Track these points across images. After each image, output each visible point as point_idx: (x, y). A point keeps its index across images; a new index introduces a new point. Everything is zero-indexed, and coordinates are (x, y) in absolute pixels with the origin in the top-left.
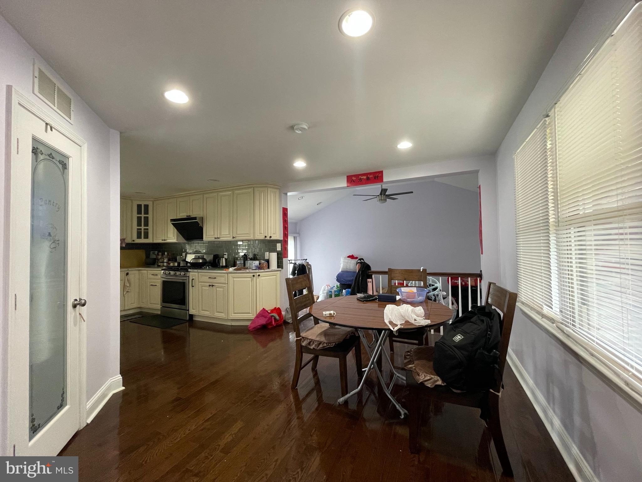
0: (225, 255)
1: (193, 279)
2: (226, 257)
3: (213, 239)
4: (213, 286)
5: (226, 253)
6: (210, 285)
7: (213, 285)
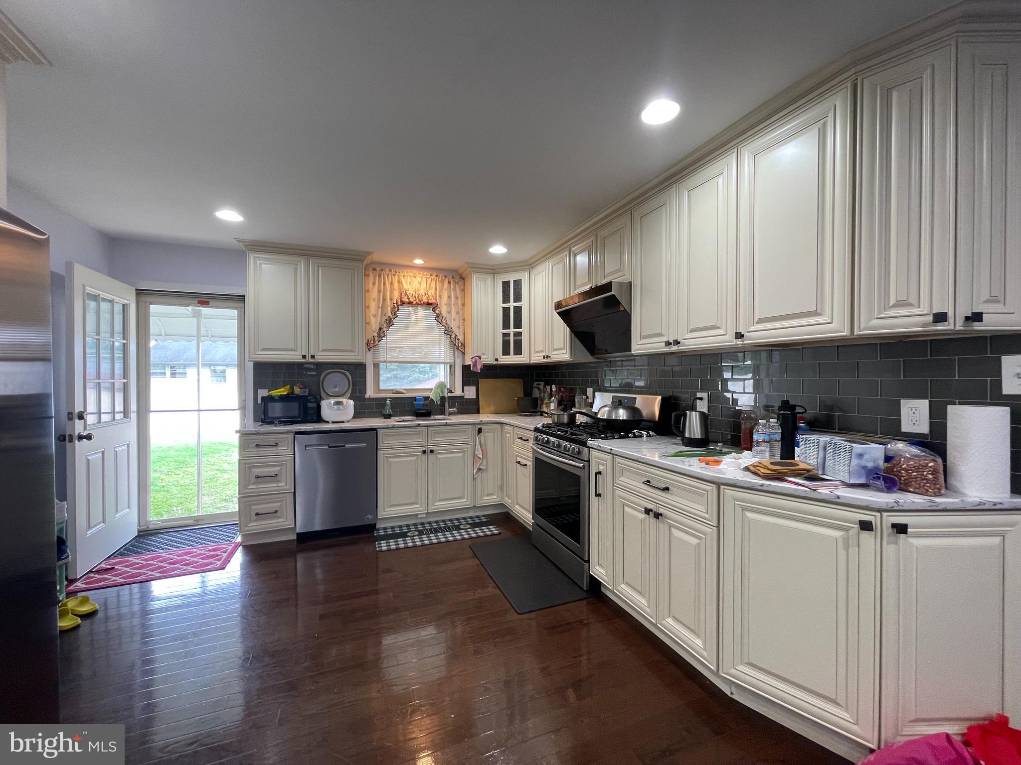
0: (698, 400)
1: (600, 473)
2: (702, 406)
3: (661, 348)
4: (658, 515)
5: (704, 395)
6: (648, 511)
7: (661, 515)
